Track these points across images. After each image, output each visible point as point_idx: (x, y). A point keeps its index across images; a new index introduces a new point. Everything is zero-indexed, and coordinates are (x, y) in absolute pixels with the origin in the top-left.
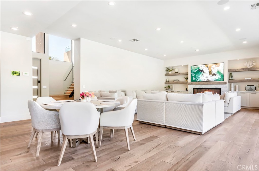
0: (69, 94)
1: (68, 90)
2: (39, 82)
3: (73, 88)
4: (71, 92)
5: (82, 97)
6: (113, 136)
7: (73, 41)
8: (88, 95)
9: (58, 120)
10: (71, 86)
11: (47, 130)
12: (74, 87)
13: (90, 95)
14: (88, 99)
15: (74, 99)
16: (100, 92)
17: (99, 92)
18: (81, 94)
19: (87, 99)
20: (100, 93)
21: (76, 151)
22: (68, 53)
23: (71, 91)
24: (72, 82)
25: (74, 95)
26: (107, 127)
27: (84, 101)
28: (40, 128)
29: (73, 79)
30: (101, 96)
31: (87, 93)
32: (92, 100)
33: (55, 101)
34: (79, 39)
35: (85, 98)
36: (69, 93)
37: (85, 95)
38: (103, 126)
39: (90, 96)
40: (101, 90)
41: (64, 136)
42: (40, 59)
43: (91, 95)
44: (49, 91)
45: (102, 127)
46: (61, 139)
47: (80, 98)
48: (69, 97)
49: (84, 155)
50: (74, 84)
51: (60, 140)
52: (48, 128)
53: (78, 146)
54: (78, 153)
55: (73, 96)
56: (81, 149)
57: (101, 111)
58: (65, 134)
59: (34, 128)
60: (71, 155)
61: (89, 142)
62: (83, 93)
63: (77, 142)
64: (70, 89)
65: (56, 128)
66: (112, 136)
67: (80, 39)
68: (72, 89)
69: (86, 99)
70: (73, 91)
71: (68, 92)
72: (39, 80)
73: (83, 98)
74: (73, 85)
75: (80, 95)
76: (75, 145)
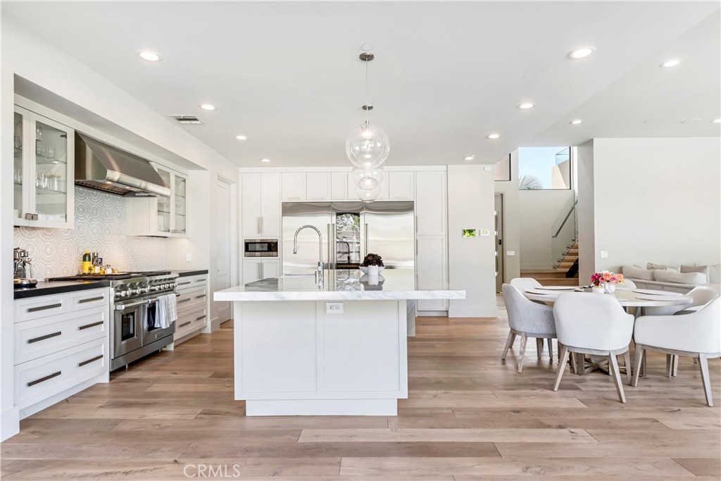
0: (567, 270)
1: (563, 260)
2: (500, 244)
3: (577, 254)
4: (572, 264)
5: (595, 283)
6: (675, 375)
7: (575, 149)
8: (608, 279)
9: (552, 319)
10: (572, 251)
11: (532, 335)
12: (580, 251)
13: (614, 279)
14: (609, 288)
15: (578, 285)
16: (652, 268)
17: (649, 268)
18: (593, 277)
19: (607, 287)
20: (651, 271)
21: (585, 380)
22: (561, 166)
23: (572, 261)
24: (574, 240)
25: (579, 271)
26: (651, 347)
27: (599, 290)
28: (522, 330)
29: (576, 232)
30: (654, 280)
31: (607, 275)
32: (619, 288)
33: (541, 286)
34: (590, 143)
35: (603, 285)
36: (566, 266)
37: (603, 279)
38: (643, 345)
39: (614, 281)
40: (656, 262)
41: (561, 347)
42: (502, 195)
43: (616, 278)
44: (521, 262)
45: (640, 346)
46: (555, 359)
47: (593, 285)
48: (567, 277)
49: (601, 389)
50: (580, 244)
51: (553, 359)
52: (534, 330)
53: (588, 373)
54: (588, 384)
55: (576, 275)
56: (595, 380)
57: (639, 312)
58: (563, 343)
59: (512, 329)
60: (576, 384)
61: (611, 373)
62: (596, 274)
63: (586, 368)
64: (567, 257)
65: (547, 332)
66: (672, 375)
67: (592, 141)
68: (574, 258)
69: (605, 288)
70: (577, 261)
71: (563, 264)
72: (500, 238)
73: (597, 283)
74: (577, 248)
75: (591, 279)
76: (582, 371)
